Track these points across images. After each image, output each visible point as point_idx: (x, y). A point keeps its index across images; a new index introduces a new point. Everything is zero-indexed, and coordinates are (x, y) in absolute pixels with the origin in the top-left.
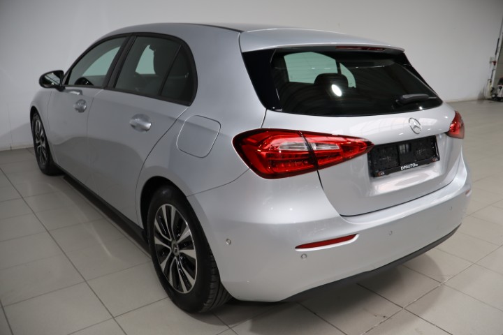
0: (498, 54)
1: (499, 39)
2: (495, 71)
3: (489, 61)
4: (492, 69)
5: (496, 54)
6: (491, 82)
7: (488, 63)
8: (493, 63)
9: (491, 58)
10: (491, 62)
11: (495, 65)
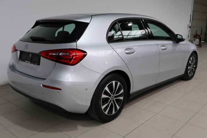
0: (191, 22)
1: (191, 15)
2: (190, 31)
3: (187, 26)
4: (189, 30)
5: (190, 22)
6: (189, 37)
7: (187, 27)
8: (189, 27)
9: (188, 25)
10: (188, 27)
11: (190, 28)
